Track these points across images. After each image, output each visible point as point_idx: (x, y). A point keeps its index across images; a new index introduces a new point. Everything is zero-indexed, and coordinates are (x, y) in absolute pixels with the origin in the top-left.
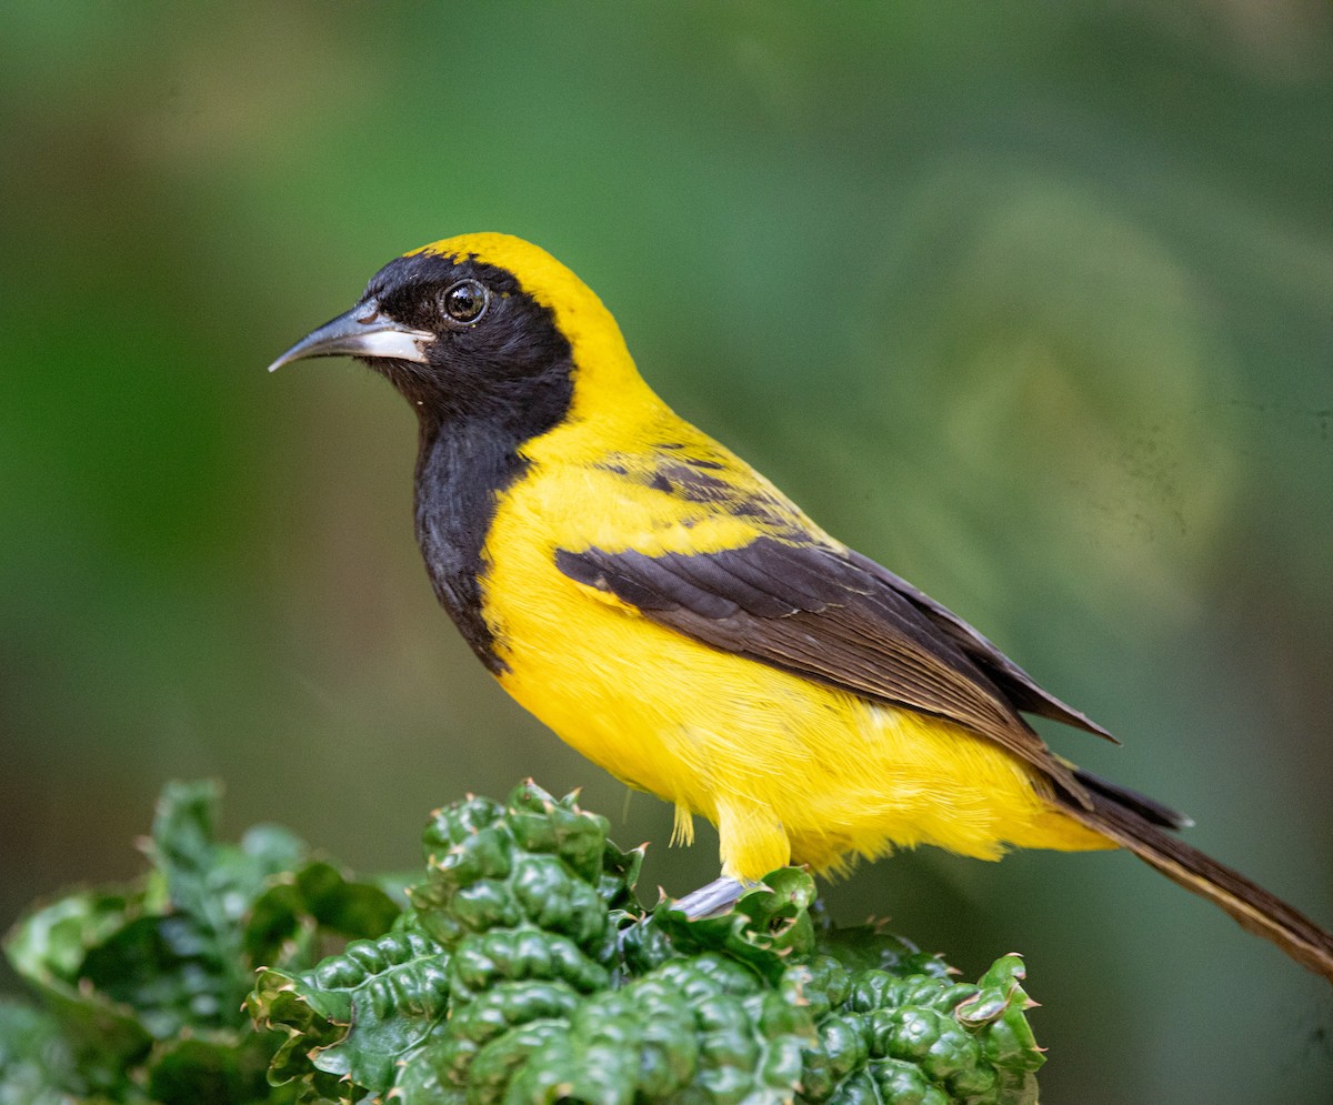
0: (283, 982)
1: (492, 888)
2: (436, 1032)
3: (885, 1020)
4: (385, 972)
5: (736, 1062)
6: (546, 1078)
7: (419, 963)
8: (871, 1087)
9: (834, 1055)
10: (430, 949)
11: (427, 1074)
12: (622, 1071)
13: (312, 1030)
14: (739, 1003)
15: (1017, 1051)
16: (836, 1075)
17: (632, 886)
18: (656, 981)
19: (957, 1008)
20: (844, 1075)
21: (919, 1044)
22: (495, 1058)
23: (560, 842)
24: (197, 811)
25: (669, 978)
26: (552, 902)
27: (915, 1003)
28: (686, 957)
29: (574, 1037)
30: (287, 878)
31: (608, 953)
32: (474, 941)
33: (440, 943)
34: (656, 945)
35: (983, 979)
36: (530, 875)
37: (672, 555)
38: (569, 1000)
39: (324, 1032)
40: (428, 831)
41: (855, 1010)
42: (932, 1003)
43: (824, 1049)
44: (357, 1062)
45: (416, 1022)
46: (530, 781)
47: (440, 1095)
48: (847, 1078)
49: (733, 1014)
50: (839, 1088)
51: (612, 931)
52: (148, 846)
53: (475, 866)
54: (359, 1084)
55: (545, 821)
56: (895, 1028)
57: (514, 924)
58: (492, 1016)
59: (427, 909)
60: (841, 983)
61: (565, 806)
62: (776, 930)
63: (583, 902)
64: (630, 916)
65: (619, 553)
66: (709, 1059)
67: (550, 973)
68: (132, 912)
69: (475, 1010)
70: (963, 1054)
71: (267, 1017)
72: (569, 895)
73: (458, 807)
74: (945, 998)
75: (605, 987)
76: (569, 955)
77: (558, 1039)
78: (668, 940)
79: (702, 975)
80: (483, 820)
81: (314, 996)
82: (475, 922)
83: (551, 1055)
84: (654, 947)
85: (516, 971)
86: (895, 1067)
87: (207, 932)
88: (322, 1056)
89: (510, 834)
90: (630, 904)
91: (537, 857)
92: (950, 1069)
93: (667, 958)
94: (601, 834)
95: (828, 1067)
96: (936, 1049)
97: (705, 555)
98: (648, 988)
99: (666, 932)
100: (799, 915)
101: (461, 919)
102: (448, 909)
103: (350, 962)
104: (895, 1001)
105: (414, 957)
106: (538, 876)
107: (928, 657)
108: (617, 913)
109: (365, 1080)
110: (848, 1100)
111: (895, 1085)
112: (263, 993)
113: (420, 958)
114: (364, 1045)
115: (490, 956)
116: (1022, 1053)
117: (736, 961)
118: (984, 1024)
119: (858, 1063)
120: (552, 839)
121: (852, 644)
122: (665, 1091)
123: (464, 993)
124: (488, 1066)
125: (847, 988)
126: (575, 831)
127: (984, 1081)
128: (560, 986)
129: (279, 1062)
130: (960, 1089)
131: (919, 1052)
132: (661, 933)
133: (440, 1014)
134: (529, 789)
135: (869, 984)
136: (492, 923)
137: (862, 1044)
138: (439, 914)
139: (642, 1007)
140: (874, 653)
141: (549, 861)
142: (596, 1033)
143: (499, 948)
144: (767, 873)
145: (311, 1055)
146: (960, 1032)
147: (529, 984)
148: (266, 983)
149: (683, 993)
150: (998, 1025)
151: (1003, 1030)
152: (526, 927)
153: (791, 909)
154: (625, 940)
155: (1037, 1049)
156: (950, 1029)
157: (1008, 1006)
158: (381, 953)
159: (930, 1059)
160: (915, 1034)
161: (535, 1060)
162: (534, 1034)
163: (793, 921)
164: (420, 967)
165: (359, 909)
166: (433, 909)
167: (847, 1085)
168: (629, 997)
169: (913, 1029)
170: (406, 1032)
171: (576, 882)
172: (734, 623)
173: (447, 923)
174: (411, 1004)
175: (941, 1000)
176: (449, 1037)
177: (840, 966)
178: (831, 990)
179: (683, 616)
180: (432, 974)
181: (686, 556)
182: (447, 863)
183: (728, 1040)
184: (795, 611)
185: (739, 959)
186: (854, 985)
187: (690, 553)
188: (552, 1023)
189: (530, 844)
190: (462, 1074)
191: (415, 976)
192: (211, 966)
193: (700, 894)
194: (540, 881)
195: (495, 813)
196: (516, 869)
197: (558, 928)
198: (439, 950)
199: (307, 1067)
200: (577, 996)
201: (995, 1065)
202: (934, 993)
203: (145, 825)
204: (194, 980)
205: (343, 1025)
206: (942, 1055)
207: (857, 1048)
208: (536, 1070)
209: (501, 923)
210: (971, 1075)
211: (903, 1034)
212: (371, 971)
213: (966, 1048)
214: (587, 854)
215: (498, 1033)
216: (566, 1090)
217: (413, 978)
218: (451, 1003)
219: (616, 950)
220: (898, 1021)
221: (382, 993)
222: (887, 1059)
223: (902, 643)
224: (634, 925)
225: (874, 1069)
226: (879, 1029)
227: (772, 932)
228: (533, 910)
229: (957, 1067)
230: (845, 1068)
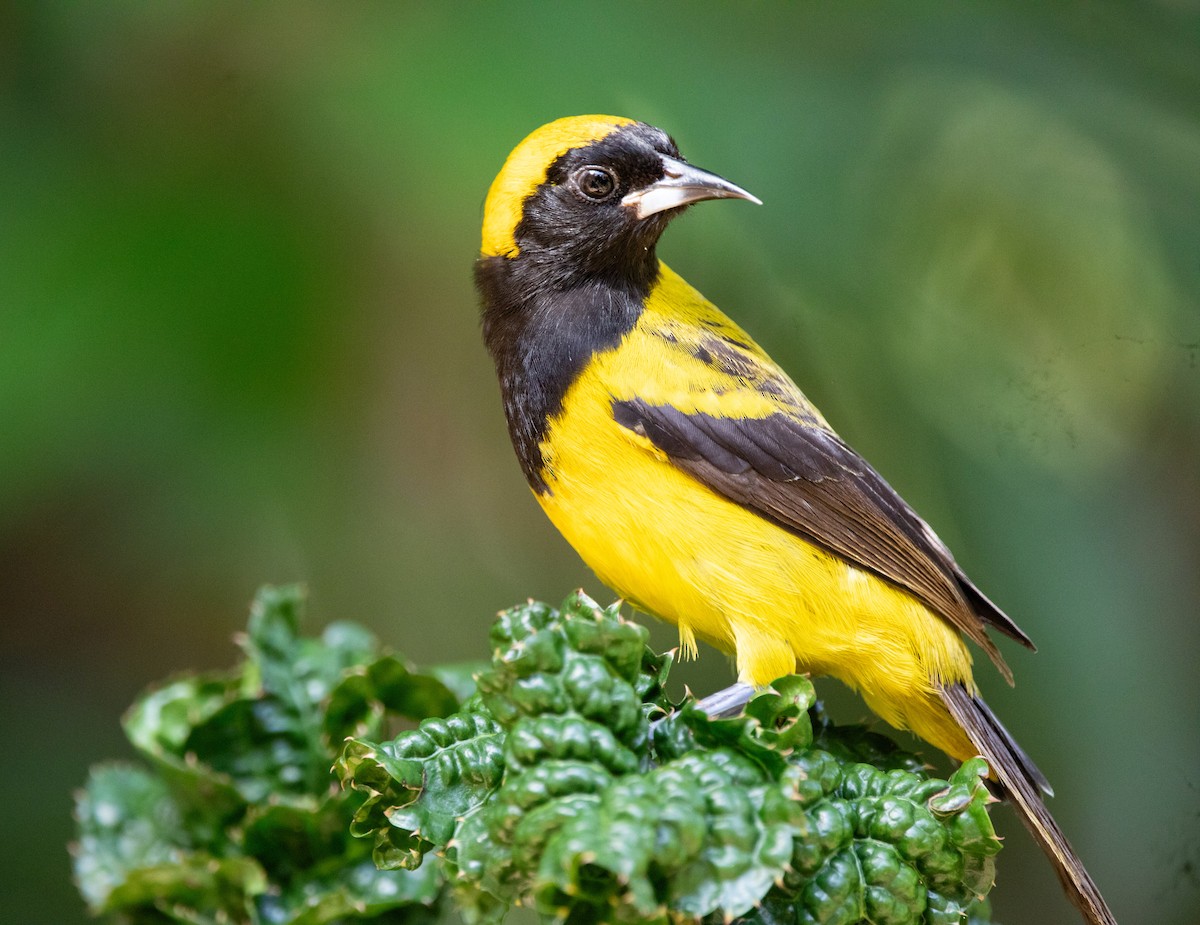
0: (366, 750)
1: (546, 680)
2: (493, 798)
3: (869, 807)
4: (452, 746)
5: (738, 843)
6: (575, 846)
7: (480, 740)
8: (854, 862)
9: (824, 835)
10: (491, 728)
11: (480, 830)
12: (640, 844)
13: (389, 791)
14: (744, 793)
15: (979, 839)
16: (825, 851)
17: (663, 683)
18: (677, 769)
19: (930, 800)
20: (832, 851)
21: (896, 828)
22: (537, 823)
23: (606, 646)
24: (285, 611)
25: (688, 767)
26: (595, 696)
27: (894, 793)
28: (705, 749)
29: (602, 812)
30: (360, 670)
31: (640, 741)
32: (527, 723)
33: (500, 723)
34: (681, 737)
35: (953, 776)
36: (578, 672)
37: (702, 415)
38: (602, 778)
39: (399, 794)
40: (494, 628)
41: (845, 798)
42: (909, 794)
43: (816, 829)
44: (425, 821)
45: (476, 789)
46: (581, 591)
47: (489, 849)
48: (834, 854)
49: (738, 803)
50: (827, 861)
51: (645, 722)
52: (243, 641)
53: (532, 661)
54: (427, 839)
55: (593, 627)
56: (877, 814)
57: (562, 712)
58: (536, 788)
59: (490, 694)
60: (833, 773)
61: (608, 614)
62: (780, 727)
63: (620, 697)
64: (660, 709)
65: (658, 405)
66: (714, 839)
67: (588, 756)
68: (230, 696)
69: (523, 782)
70: (933, 839)
71: (352, 778)
72: (610, 691)
73: (520, 610)
74: (920, 791)
75: (634, 771)
76: (605, 741)
77: (589, 813)
78: (691, 734)
79: (717, 767)
80: (541, 621)
81: (392, 763)
82: (529, 707)
83: (581, 826)
84: (680, 737)
85: (560, 751)
86: (875, 847)
87: (293, 713)
88: (396, 813)
89: (565, 635)
90: (660, 698)
91: (586, 657)
92: (921, 851)
93: (689, 748)
94: (641, 642)
95: (818, 844)
96: (910, 833)
97: (729, 419)
98: (669, 775)
99: (691, 727)
100: (800, 715)
101: (517, 704)
102: (508, 694)
103: (424, 737)
104: (879, 791)
105: (477, 734)
106: (584, 673)
107: (901, 535)
108: (648, 706)
109: (432, 836)
110: (834, 872)
111: (874, 862)
112: (350, 759)
113: (481, 735)
114: (432, 806)
115: (541, 737)
116: (983, 841)
117: (746, 757)
118: (952, 814)
119: (844, 843)
120: (599, 643)
121: (838, 513)
122: (677, 862)
123: (516, 766)
124: (530, 829)
125: (839, 778)
126: (619, 637)
127: (948, 862)
128: (596, 767)
129: (360, 816)
130: (928, 868)
131: (896, 834)
132: (686, 728)
133: (496, 783)
134: (580, 598)
135: (857, 775)
136: (542, 709)
137: (847, 825)
138: (500, 698)
139: (662, 790)
140: (855, 522)
141: (596, 661)
142: (621, 810)
143: (547, 731)
144: (775, 678)
145: (386, 813)
146: (930, 819)
147: (570, 763)
148: (352, 750)
149: (698, 782)
150: (963, 816)
151: (967, 820)
152: (572, 715)
153: (793, 710)
154: (656, 732)
155: (995, 838)
156: (923, 817)
157: (973, 800)
158: (450, 730)
159: (906, 842)
160: (893, 820)
161: (567, 829)
162: (570, 805)
163: (794, 720)
164: (482, 743)
165: (421, 696)
166: (495, 693)
167: (834, 860)
168: (652, 781)
169: (892, 815)
170: (468, 797)
171: (618, 680)
172: (744, 480)
173: (505, 706)
174: (472, 773)
175: (917, 793)
176: (502, 802)
177: (833, 759)
178: (824, 780)
179: (704, 467)
180: (491, 750)
181: (713, 418)
182: (508, 657)
183: (731, 824)
184: (797, 478)
185: (749, 755)
186: (845, 776)
187: (717, 416)
188: (586, 798)
189: (581, 646)
190: (509, 833)
191: (478, 750)
192: (297, 742)
193: (719, 695)
194: (586, 678)
195: (551, 616)
196: (567, 665)
197: (599, 717)
198: (498, 729)
199: (384, 822)
200: (610, 776)
201: (960, 850)
202: (911, 786)
203: (242, 623)
204: (282, 753)
205: (415, 789)
206: (916, 840)
207: (843, 830)
208: (567, 838)
209: (550, 710)
210: (938, 856)
211: (884, 819)
212: (441, 745)
213: (936, 833)
214: (628, 658)
215: (540, 802)
216: (590, 858)
217: (475, 752)
218: (506, 773)
219: (647, 740)
220: (880, 808)
221: (449, 763)
222: (869, 839)
223: (881, 520)
224: (664, 718)
225: (857, 847)
226: (864, 814)
227: (777, 729)
228: (579, 701)
229: (927, 849)
230: (833, 845)
